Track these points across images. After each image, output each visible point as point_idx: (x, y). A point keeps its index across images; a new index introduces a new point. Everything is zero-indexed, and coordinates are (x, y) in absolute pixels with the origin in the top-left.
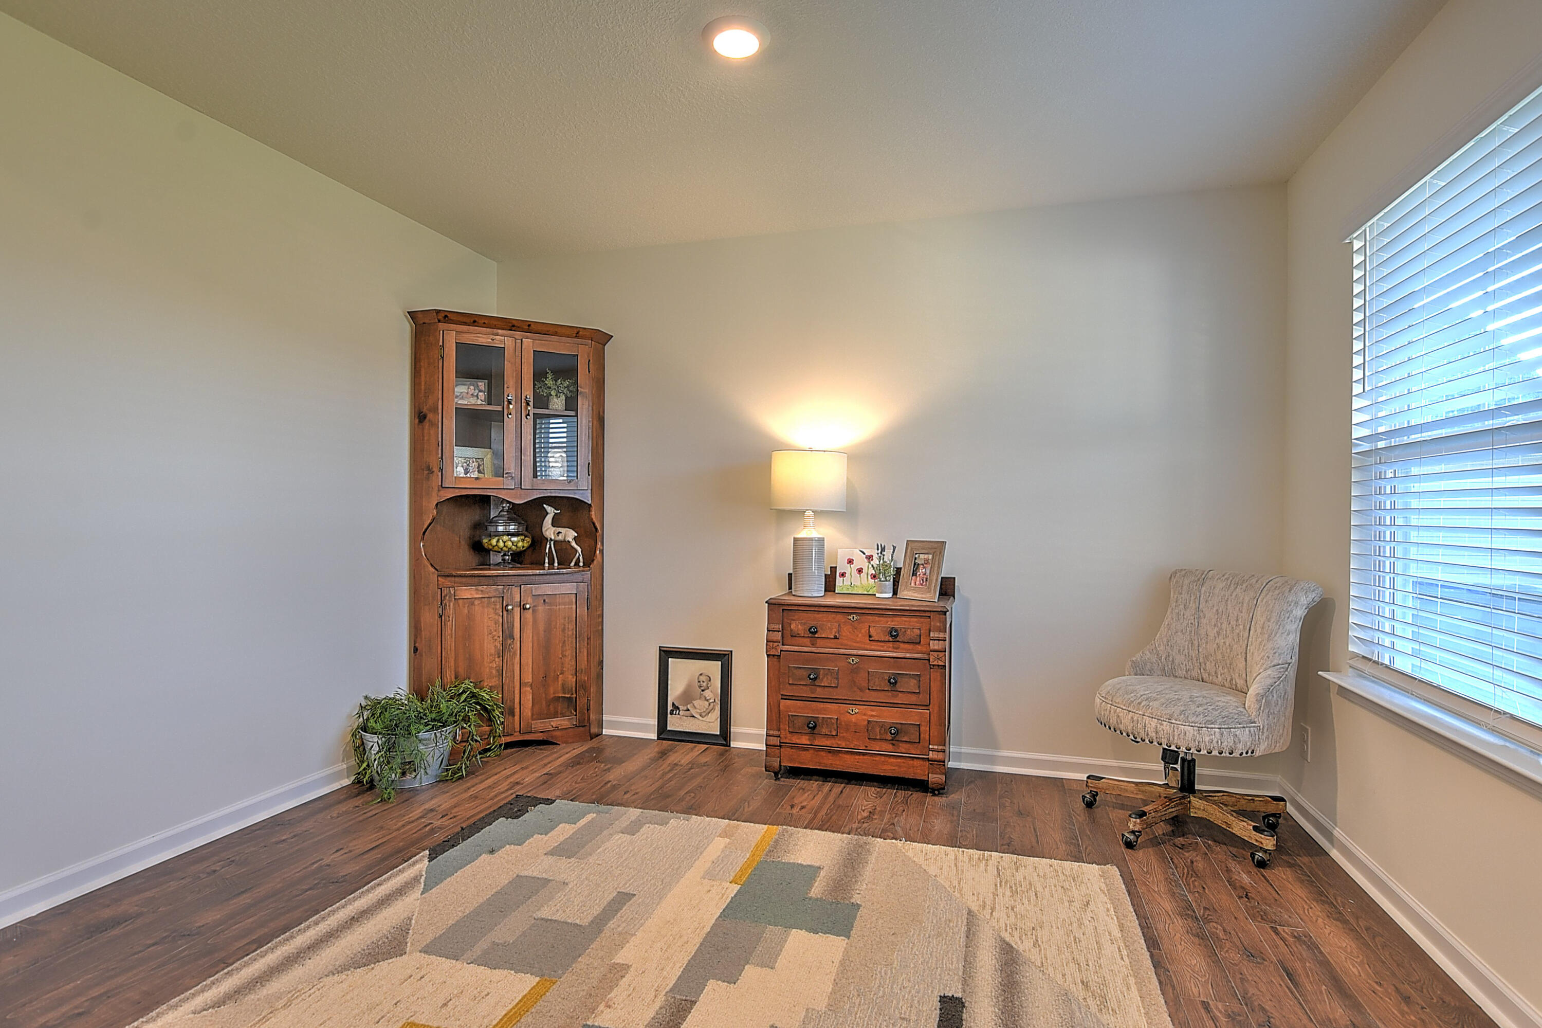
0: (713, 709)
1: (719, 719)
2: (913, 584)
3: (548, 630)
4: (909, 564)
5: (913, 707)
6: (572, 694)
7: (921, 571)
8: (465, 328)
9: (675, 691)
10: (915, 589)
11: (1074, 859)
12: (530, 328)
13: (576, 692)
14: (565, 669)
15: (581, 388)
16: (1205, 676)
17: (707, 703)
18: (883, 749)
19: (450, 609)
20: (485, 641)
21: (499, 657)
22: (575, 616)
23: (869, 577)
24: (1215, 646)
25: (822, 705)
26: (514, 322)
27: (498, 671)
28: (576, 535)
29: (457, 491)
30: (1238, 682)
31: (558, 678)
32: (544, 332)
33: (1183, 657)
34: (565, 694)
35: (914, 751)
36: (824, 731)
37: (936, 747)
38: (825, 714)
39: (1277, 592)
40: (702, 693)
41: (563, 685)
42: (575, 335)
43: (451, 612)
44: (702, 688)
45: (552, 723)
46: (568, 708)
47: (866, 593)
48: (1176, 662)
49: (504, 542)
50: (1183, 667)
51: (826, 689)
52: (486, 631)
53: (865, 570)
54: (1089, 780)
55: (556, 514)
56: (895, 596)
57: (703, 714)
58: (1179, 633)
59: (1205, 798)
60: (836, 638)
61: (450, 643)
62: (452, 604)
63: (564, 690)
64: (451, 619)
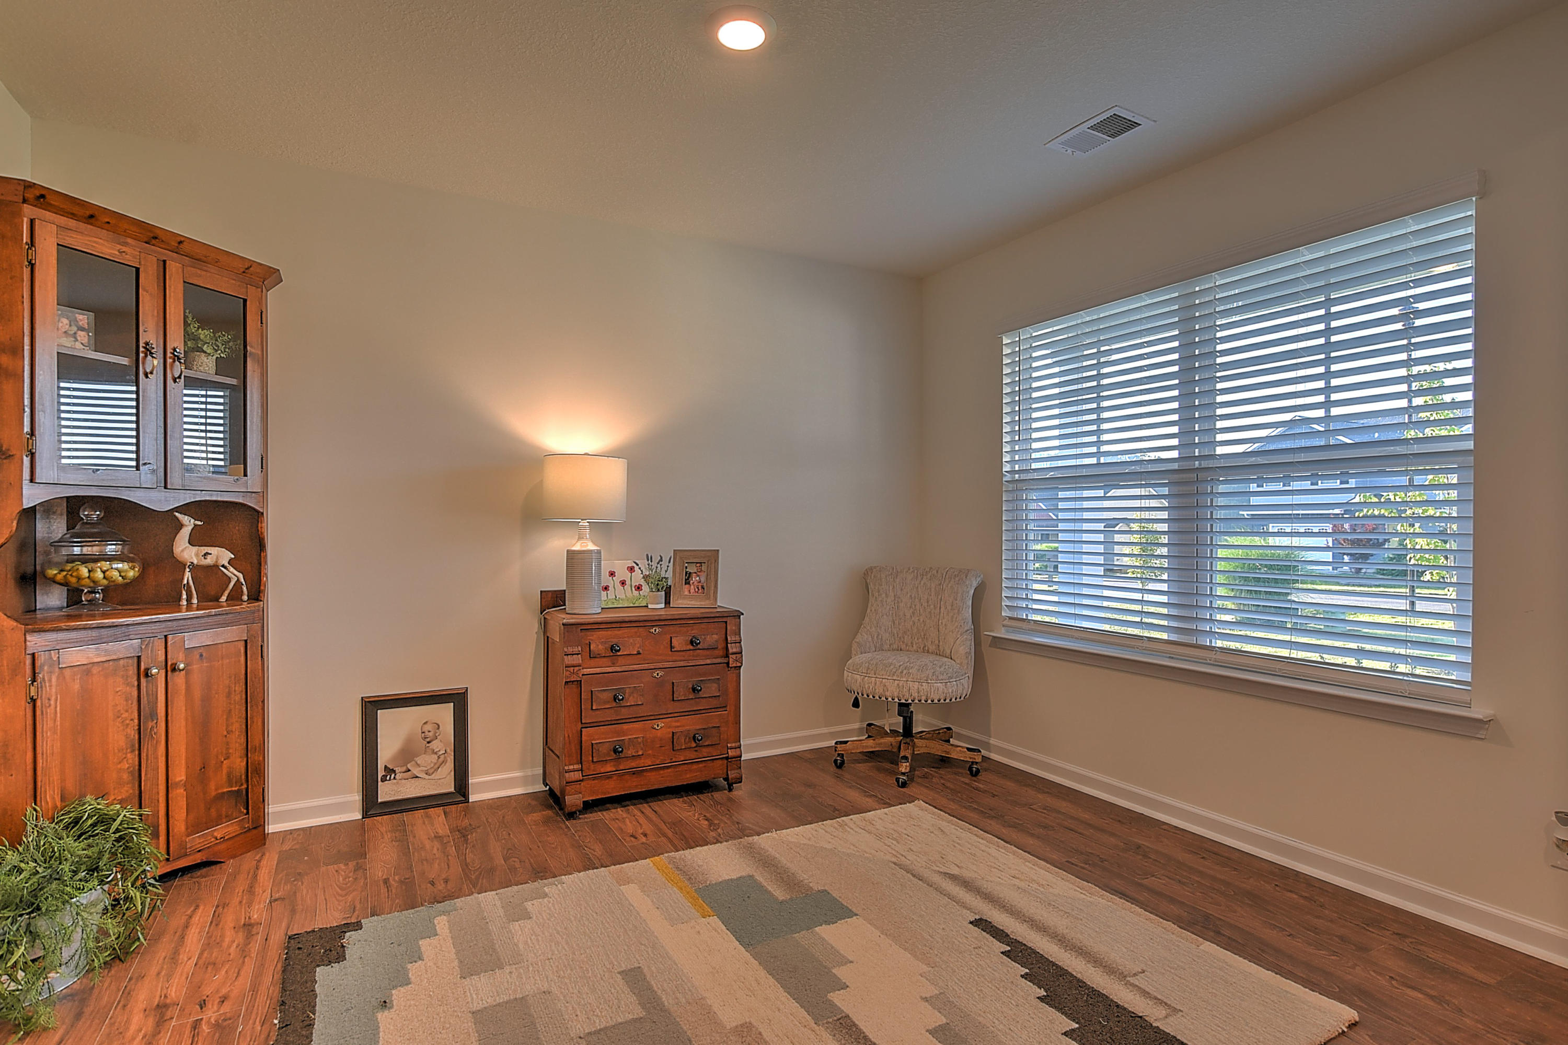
0: (444, 762)
1: (453, 773)
2: (686, 593)
3: (207, 699)
4: (680, 574)
5: (713, 710)
6: (242, 785)
7: (695, 579)
8: (72, 223)
9: (386, 753)
10: (691, 597)
11: (885, 806)
12: (181, 246)
13: (247, 781)
14: (231, 751)
15: (251, 347)
16: (903, 647)
17: (436, 756)
18: (687, 758)
19: (50, 686)
20: (110, 730)
21: (133, 751)
22: (243, 672)
23: (633, 589)
24: (911, 623)
25: (625, 727)
26: (158, 231)
27: (132, 773)
28: (233, 556)
29: (59, 488)
30: (931, 647)
31: (221, 766)
32: (198, 257)
33: (888, 635)
34: (232, 787)
35: (714, 752)
36: (630, 752)
37: (733, 745)
38: (631, 735)
39: (957, 579)
40: (428, 745)
41: (229, 775)
42: (242, 270)
43: (54, 690)
44: (428, 740)
45: (215, 834)
46: (236, 805)
47: (632, 605)
48: (884, 639)
49: (104, 572)
50: (888, 642)
51: (631, 708)
52: (111, 714)
53: (628, 582)
54: (838, 746)
55: (195, 525)
56: (668, 605)
57: (431, 771)
58: (885, 616)
59: (921, 738)
60: (639, 653)
61: (50, 742)
62: (54, 680)
63: (230, 782)
64: (52, 702)
